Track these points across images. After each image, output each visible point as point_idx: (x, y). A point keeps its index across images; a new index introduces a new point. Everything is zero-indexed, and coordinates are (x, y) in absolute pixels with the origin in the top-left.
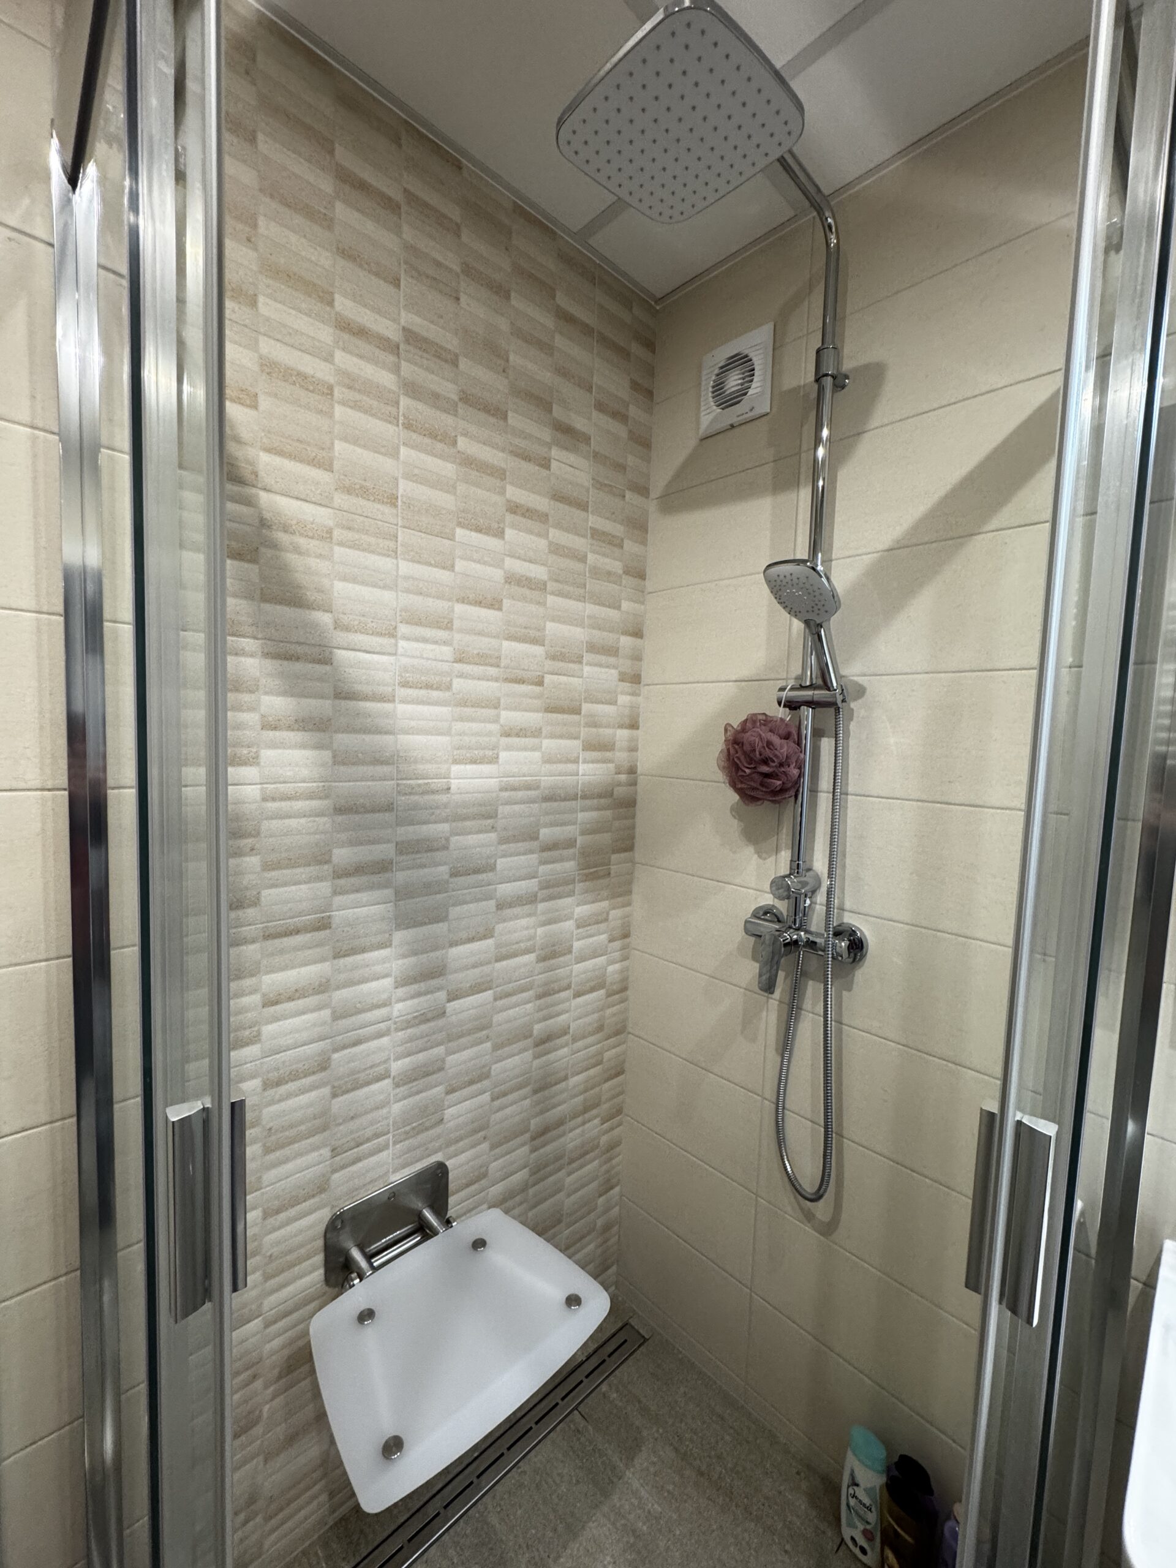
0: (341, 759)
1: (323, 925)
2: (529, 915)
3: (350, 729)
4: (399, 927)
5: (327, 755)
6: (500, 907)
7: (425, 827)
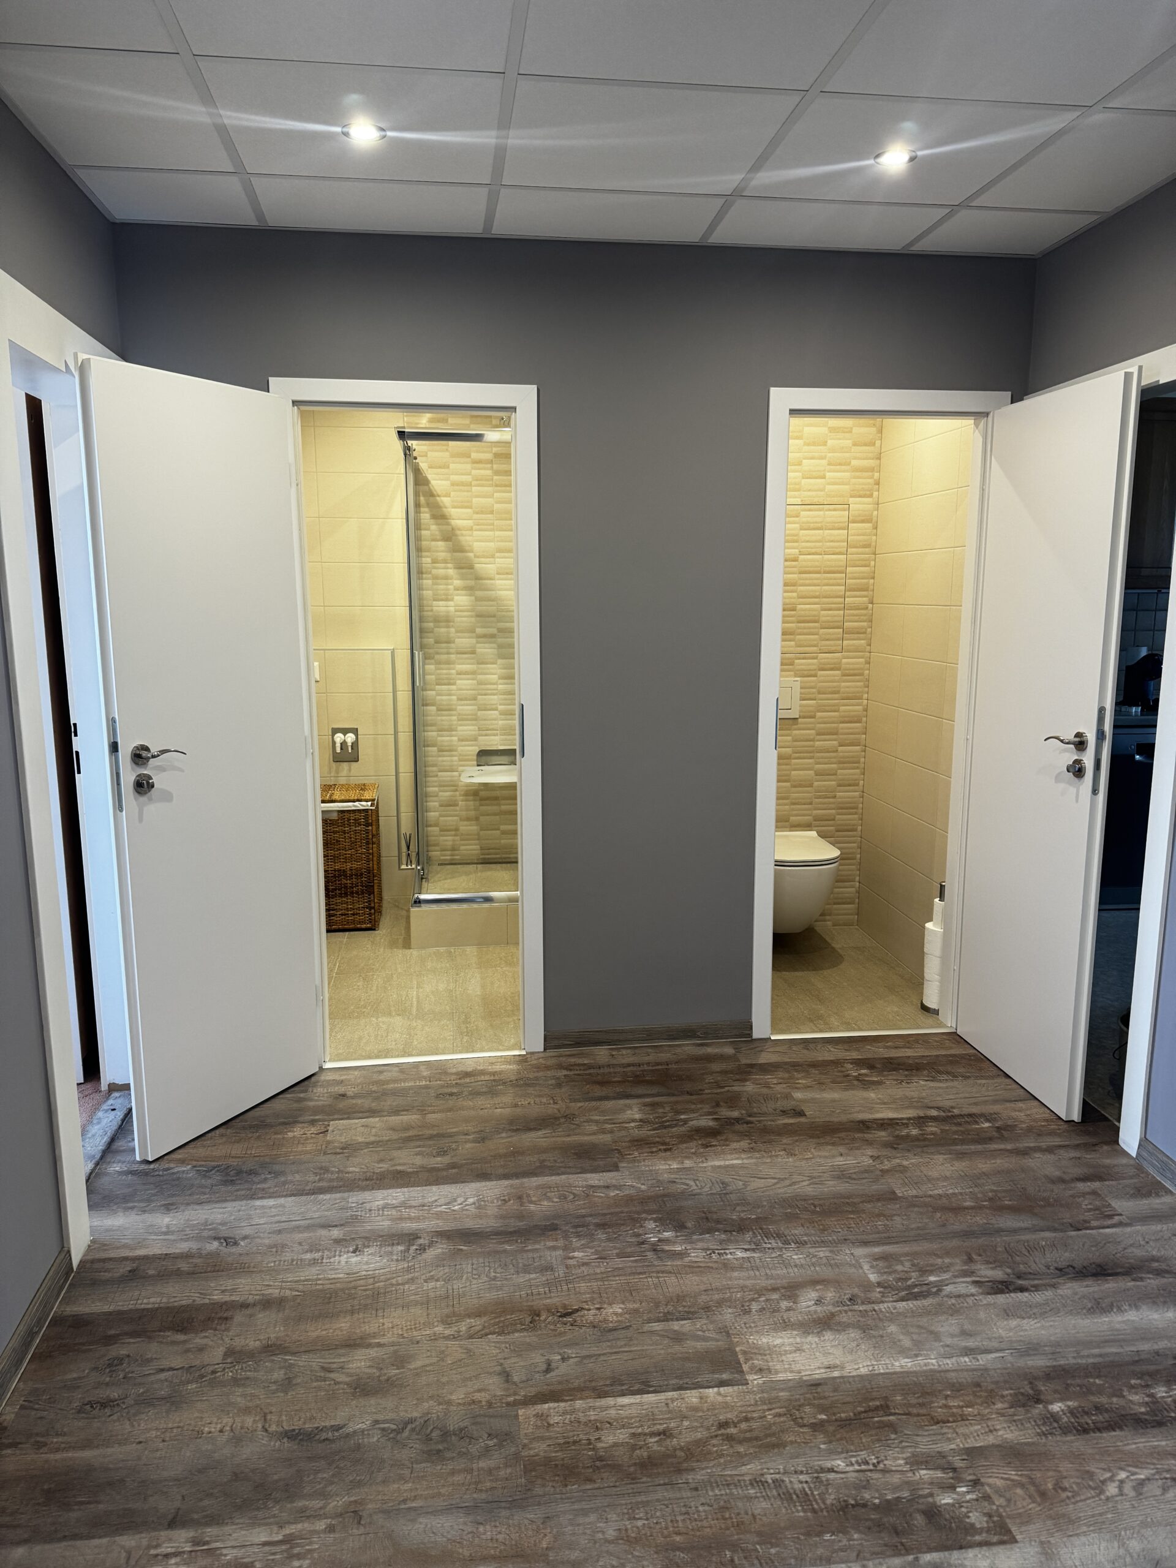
0: (478, 599)
1: (473, 652)
3: (481, 590)
4: (497, 658)
5: (473, 598)
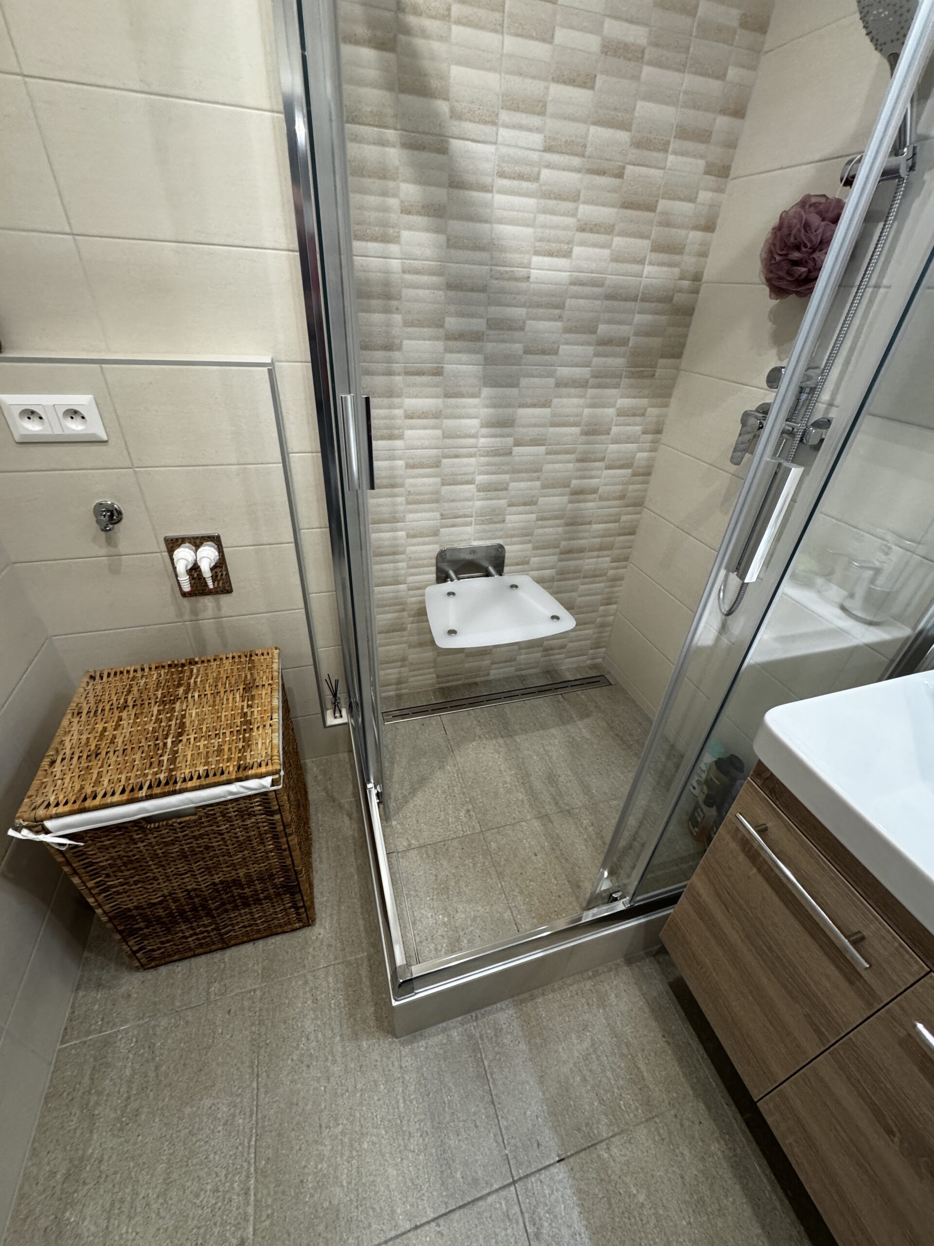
0: (453, 243)
1: (438, 372)
2: (581, 397)
3: (460, 216)
4: (485, 385)
5: (442, 238)
6: (558, 385)
7: (508, 309)
